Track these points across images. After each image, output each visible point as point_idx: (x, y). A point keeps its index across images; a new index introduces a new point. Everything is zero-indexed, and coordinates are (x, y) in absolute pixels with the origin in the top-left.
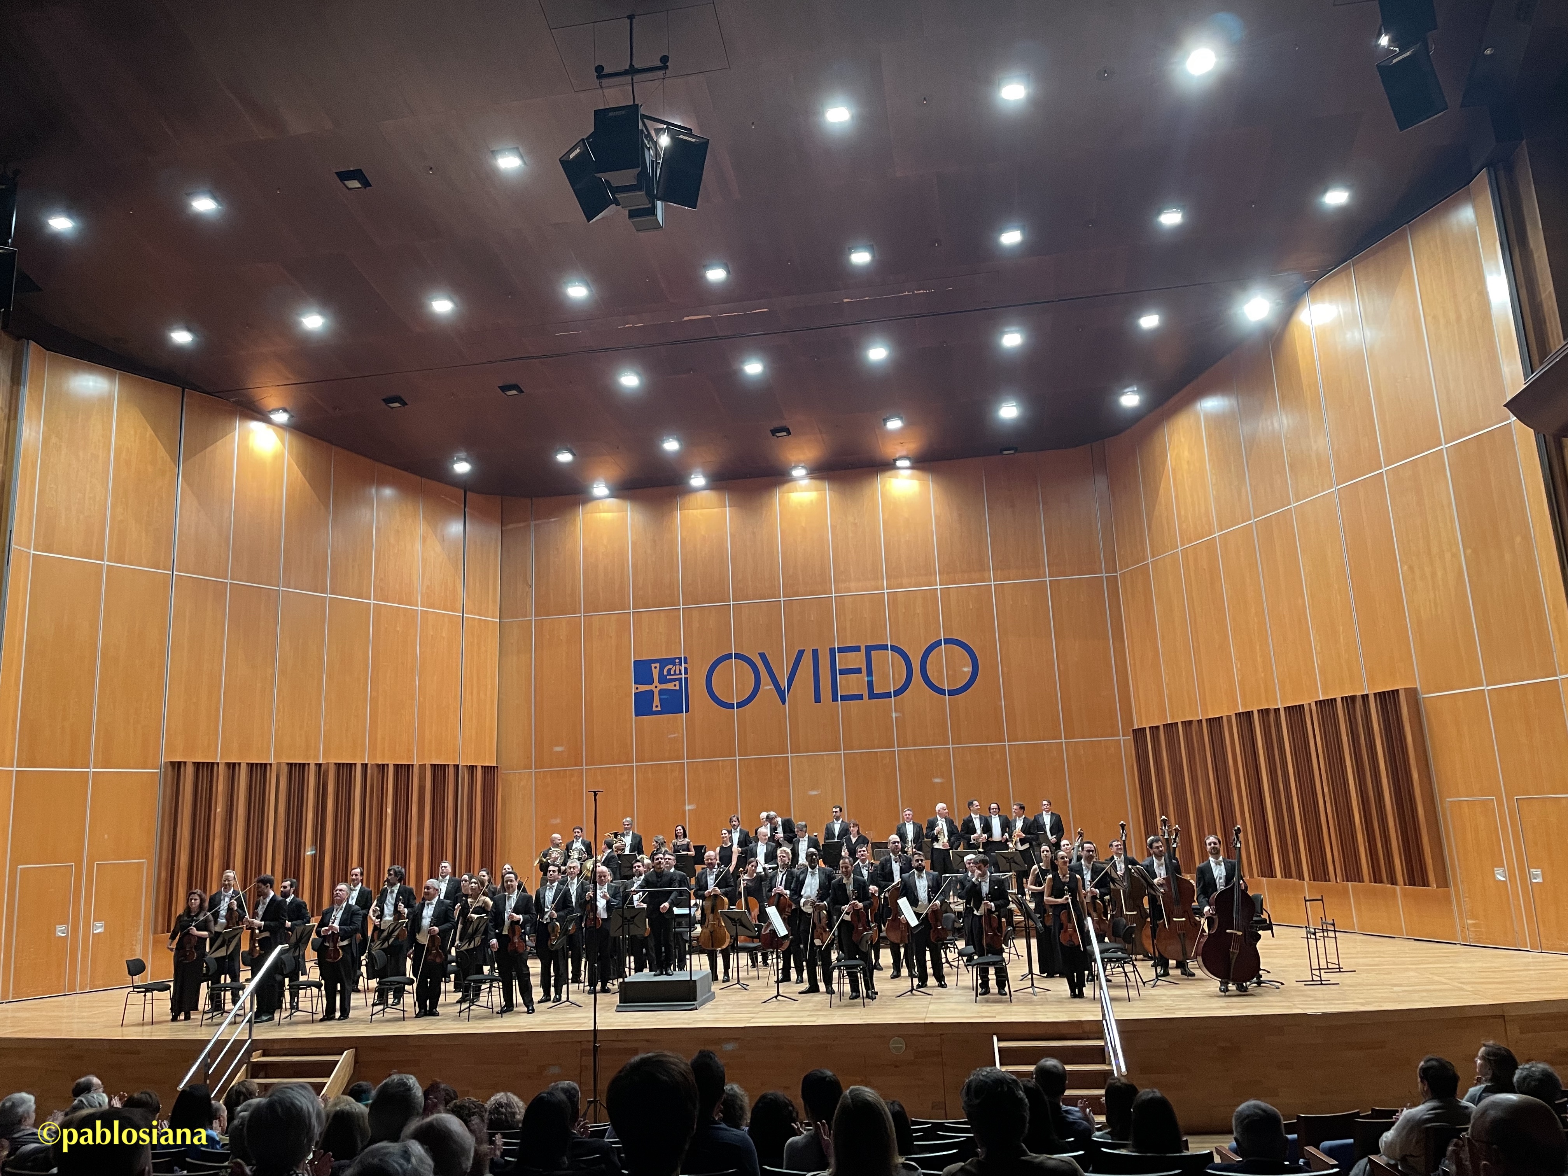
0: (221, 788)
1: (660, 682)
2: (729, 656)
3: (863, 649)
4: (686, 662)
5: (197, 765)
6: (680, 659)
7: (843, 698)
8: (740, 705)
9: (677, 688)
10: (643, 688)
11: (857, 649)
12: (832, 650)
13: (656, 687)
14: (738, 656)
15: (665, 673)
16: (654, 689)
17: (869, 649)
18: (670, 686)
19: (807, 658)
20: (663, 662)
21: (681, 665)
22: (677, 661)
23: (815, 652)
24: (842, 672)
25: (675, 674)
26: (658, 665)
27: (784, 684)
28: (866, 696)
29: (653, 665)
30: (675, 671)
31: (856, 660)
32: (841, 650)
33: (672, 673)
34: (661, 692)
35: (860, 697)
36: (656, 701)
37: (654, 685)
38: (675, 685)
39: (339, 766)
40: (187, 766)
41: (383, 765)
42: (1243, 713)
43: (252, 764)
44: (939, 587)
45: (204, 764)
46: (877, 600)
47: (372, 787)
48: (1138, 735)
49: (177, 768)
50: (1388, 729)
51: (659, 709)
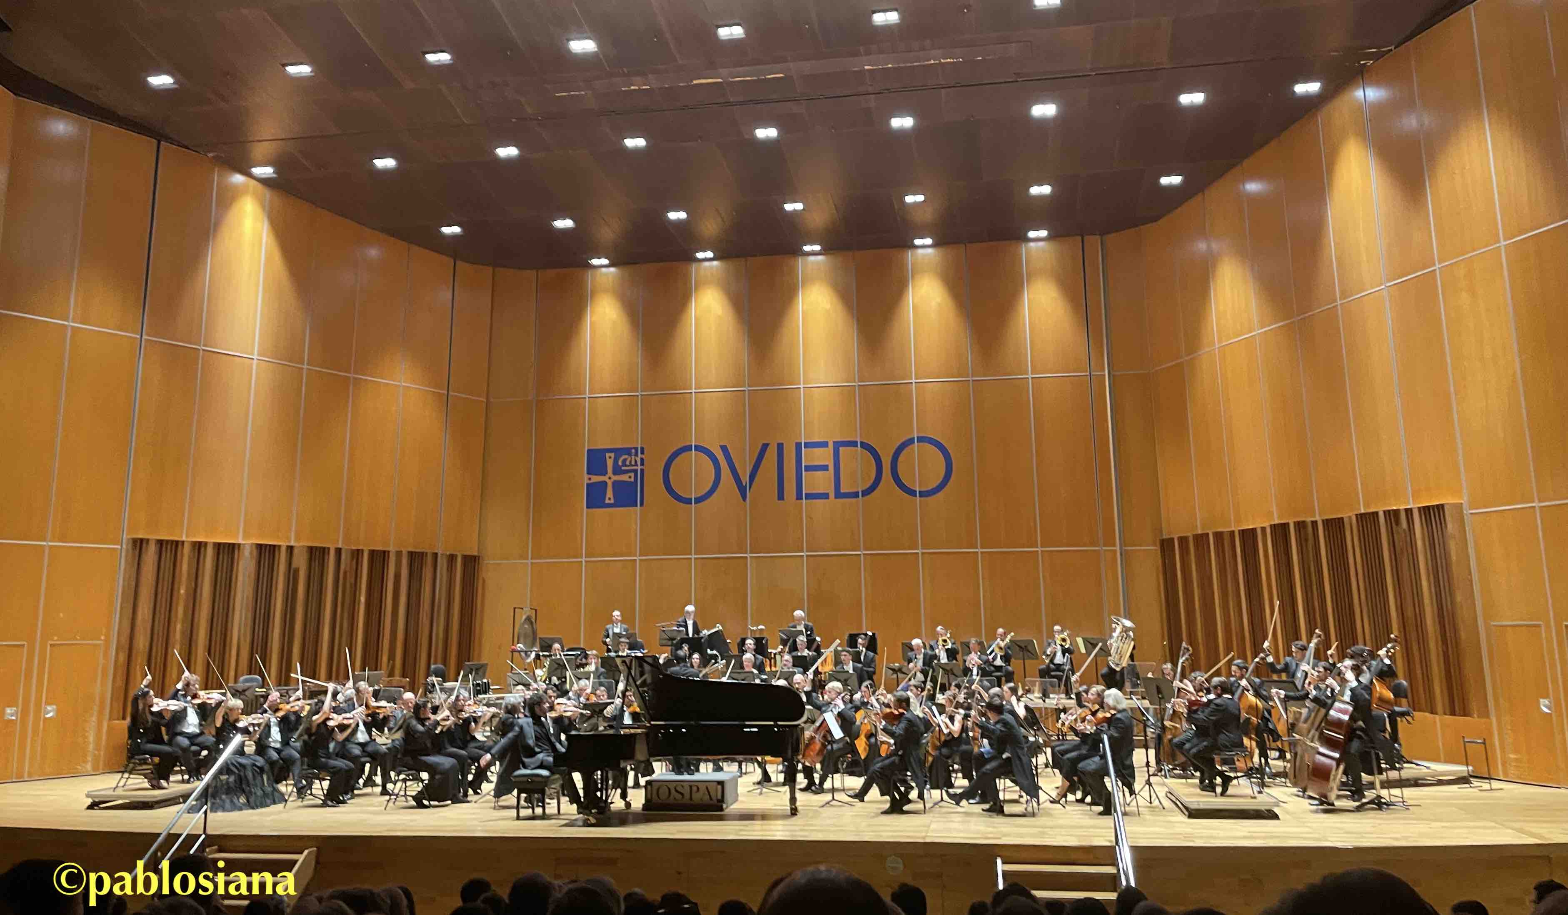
0: (185, 567)
1: (615, 473)
2: (688, 448)
3: (831, 445)
4: (642, 453)
5: (160, 543)
6: (636, 449)
7: (809, 496)
8: (698, 500)
9: (632, 479)
10: (596, 479)
11: (824, 444)
12: (798, 445)
13: (610, 478)
14: (697, 448)
15: (620, 463)
16: (608, 481)
17: (838, 445)
18: (625, 478)
19: (772, 454)
20: (618, 452)
21: (636, 455)
22: (633, 451)
23: (780, 447)
24: (808, 468)
25: (631, 465)
26: (612, 455)
27: (745, 479)
28: (832, 495)
29: (607, 455)
30: (631, 462)
31: (823, 456)
32: (807, 445)
33: (628, 463)
34: (615, 483)
35: (825, 496)
36: (610, 493)
37: (607, 476)
38: (630, 477)
39: (311, 549)
40: (150, 542)
41: (358, 550)
42: (1278, 525)
43: (219, 544)
44: (913, 381)
45: (167, 541)
46: (847, 393)
47: (345, 573)
48: (1166, 546)
49: (139, 544)
50: (1432, 546)
51: (612, 501)
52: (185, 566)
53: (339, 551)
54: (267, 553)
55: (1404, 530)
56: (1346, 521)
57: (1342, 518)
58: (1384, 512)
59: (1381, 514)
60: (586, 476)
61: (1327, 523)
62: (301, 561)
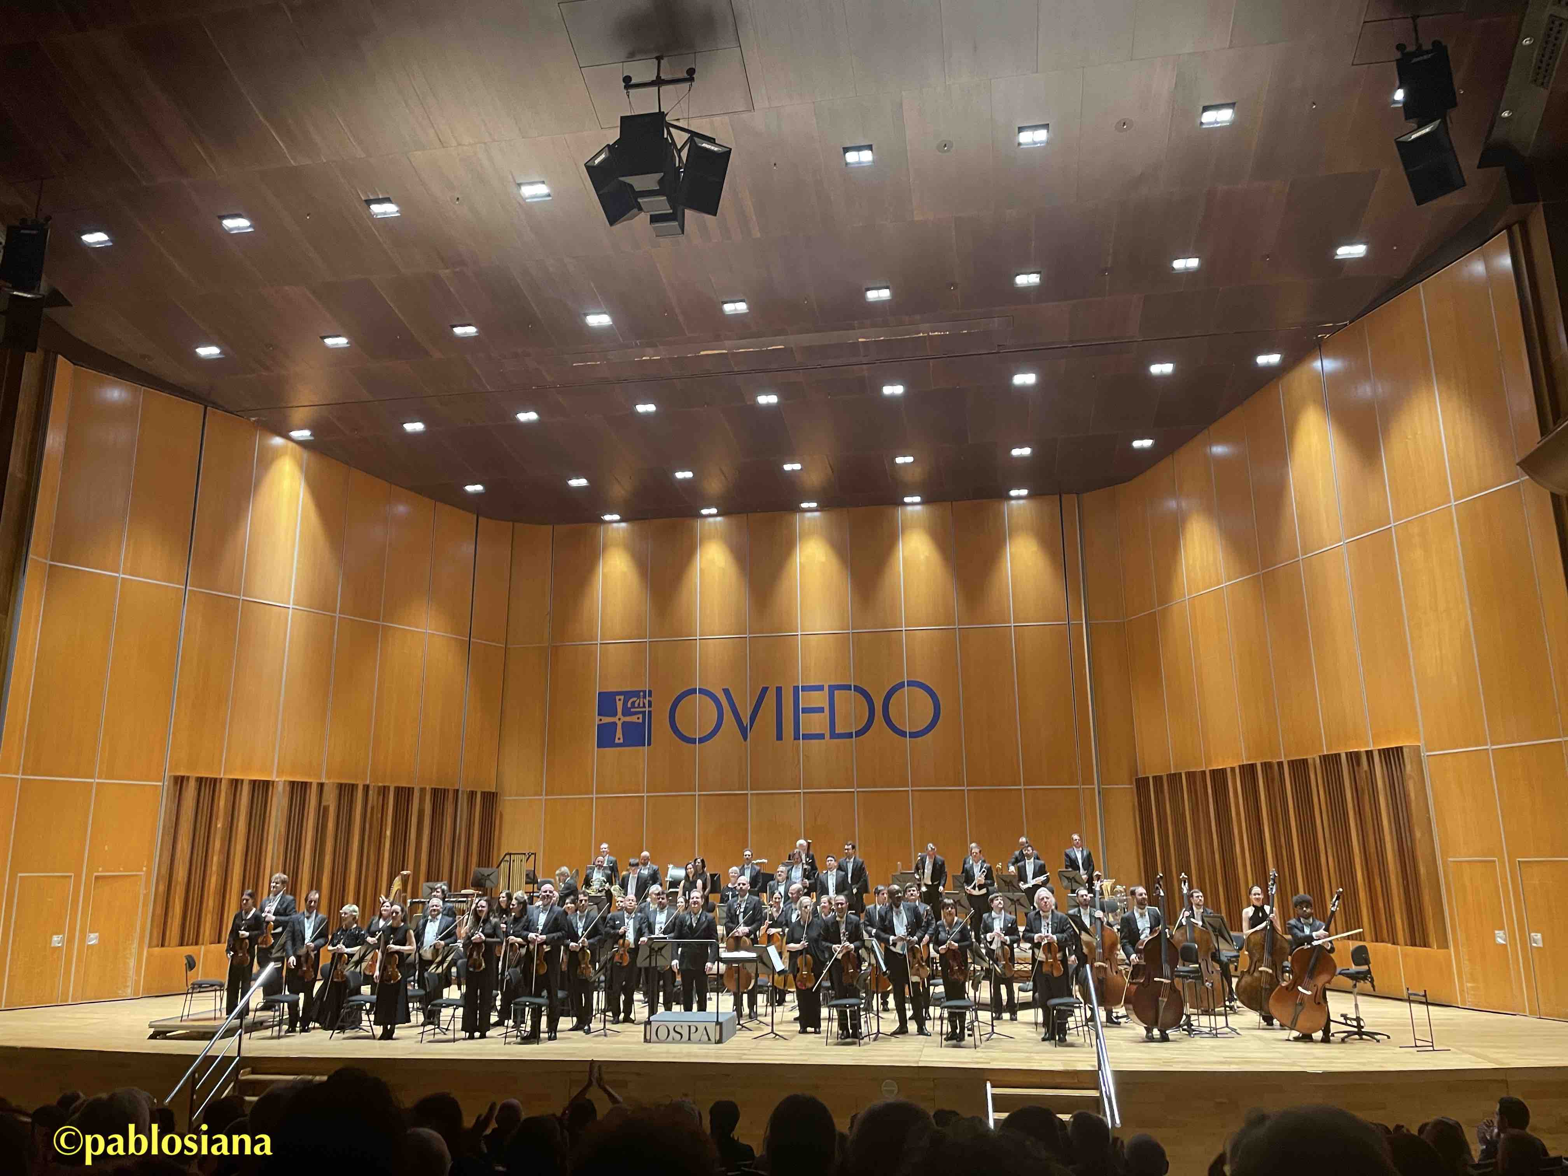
1: (624, 714)
2: (694, 691)
3: (826, 689)
4: (650, 695)
5: (200, 780)
6: (644, 692)
7: (806, 737)
8: (701, 740)
9: (640, 720)
10: (607, 720)
11: (820, 688)
12: (796, 689)
13: (619, 719)
14: (702, 691)
15: (629, 705)
16: (617, 721)
17: (832, 688)
18: (634, 719)
19: (771, 695)
20: (628, 695)
21: (645, 697)
22: (642, 694)
23: (779, 690)
24: (805, 710)
25: (639, 706)
26: (622, 697)
27: (746, 721)
28: (827, 735)
29: (618, 698)
30: (639, 704)
31: (819, 699)
32: (804, 688)
33: (636, 705)
34: (624, 724)
35: (821, 736)
36: (619, 734)
37: (617, 717)
38: (638, 718)
39: (341, 786)
40: (190, 780)
41: (384, 787)
42: (1247, 765)
43: (255, 781)
44: (904, 629)
45: (207, 778)
46: (842, 640)
47: (372, 808)
48: (1141, 784)
49: (180, 782)
50: (1392, 786)
51: (621, 741)
52: (222, 802)
53: (366, 788)
54: (298, 789)
55: (1366, 771)
56: (1310, 762)
57: (1307, 759)
58: (1346, 753)
59: (1343, 757)
60: (597, 718)
61: (1292, 763)
62: (330, 799)
